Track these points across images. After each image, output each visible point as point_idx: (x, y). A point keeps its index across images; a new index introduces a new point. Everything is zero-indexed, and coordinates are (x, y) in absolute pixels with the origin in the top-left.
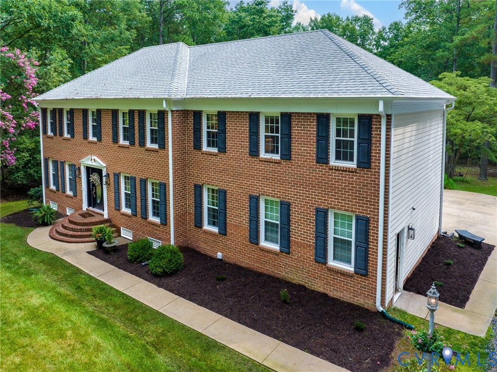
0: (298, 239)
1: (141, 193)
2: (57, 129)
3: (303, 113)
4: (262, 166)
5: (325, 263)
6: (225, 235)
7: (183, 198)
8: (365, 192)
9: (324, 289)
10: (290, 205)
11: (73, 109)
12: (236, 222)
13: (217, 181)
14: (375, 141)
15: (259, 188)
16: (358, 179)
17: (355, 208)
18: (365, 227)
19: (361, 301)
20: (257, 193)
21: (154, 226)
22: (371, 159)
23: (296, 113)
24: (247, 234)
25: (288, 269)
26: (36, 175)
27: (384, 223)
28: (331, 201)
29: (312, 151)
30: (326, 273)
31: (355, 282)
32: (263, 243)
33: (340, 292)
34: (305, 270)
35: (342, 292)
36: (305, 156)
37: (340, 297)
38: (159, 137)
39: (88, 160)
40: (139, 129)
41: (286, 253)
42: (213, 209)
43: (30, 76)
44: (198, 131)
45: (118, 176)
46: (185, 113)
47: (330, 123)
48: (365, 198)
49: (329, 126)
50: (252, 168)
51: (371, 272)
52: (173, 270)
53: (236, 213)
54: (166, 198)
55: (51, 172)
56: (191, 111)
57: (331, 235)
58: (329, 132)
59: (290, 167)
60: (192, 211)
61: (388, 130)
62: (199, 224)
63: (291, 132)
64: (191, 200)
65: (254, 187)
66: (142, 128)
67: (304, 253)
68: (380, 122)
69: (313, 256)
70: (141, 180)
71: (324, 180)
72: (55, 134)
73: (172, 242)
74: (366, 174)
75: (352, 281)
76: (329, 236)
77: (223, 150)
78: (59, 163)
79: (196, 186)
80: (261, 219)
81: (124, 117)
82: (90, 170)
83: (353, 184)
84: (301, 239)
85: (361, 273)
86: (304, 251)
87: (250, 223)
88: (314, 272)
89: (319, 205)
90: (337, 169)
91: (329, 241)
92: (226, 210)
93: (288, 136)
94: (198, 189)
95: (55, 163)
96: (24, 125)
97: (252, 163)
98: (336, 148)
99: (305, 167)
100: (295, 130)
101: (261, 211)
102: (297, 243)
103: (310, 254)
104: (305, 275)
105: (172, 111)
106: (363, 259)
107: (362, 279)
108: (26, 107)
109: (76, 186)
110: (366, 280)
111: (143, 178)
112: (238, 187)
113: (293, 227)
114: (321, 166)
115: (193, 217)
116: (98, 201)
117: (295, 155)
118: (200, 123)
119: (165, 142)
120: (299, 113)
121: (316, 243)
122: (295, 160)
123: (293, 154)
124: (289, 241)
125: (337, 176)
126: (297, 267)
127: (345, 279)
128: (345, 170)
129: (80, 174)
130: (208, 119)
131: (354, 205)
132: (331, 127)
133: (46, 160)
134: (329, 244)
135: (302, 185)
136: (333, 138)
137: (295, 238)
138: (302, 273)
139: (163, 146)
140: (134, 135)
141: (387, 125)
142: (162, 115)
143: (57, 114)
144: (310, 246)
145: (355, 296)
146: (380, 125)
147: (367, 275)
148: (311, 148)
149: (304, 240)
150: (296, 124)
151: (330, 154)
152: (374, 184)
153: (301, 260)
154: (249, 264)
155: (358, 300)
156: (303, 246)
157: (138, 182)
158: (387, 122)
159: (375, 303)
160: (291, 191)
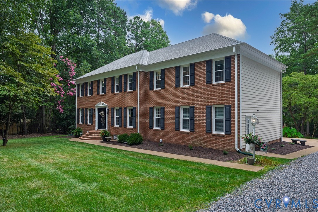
0: (198, 123)
1: (124, 115)
2: (84, 93)
3: (200, 62)
4: (181, 91)
5: (211, 133)
6: (164, 129)
7: (144, 114)
8: (229, 93)
9: (211, 146)
10: (194, 107)
11: (93, 81)
12: (169, 122)
13: (160, 103)
14: (233, 68)
15: (180, 103)
16: (226, 88)
17: (224, 102)
18: (229, 110)
19: (228, 148)
20: (179, 105)
21: (130, 130)
22: (231, 77)
23: (197, 63)
24: (174, 127)
25: (193, 140)
26: (71, 122)
27: (238, 106)
28: (213, 101)
29: (204, 79)
30: (212, 138)
31: (225, 139)
32: (182, 130)
33: (219, 146)
34: (202, 138)
35: (220, 146)
36: (201, 82)
37: (218, 148)
38: (133, 87)
39: (99, 104)
40: (124, 84)
41: (193, 132)
42: (158, 118)
43: (72, 70)
44: (152, 81)
45: (113, 109)
46: (146, 73)
47: (212, 64)
48: (229, 96)
49: (212, 65)
50: (177, 93)
51: (233, 132)
52: (138, 142)
53: (169, 117)
54: (136, 114)
55: (80, 115)
56: (149, 72)
57: (214, 119)
58: (212, 68)
59: (194, 89)
60: (148, 121)
61: (239, 61)
62: (151, 127)
63: (194, 72)
64: (148, 116)
65: (177, 103)
66: (126, 83)
67: (201, 130)
68: (235, 58)
69: (205, 131)
70: (124, 108)
71: (210, 92)
72: (83, 96)
73: (138, 132)
74: (229, 84)
75: (224, 139)
76: (213, 119)
77: (163, 88)
78: (85, 110)
79: (150, 108)
80: (181, 118)
81: (117, 80)
82: (100, 109)
83: (223, 91)
84: (199, 123)
85: (228, 133)
86: (201, 129)
87: (176, 121)
88: (206, 139)
89: (208, 104)
90: (216, 85)
91: (213, 122)
92: (164, 117)
93: (193, 74)
94: (151, 109)
95: (83, 110)
96: (68, 93)
97: (177, 91)
98: (216, 76)
99: (201, 87)
100: (197, 70)
101: (181, 114)
102: (198, 126)
103: (204, 130)
104: (201, 141)
105: (140, 71)
106: (229, 126)
107: (228, 137)
108: (69, 85)
109: (93, 119)
110: (230, 137)
111: (125, 107)
112: (170, 104)
113: (196, 118)
114: (208, 85)
115: (149, 124)
116: (103, 125)
117: (197, 82)
118: (153, 77)
119: (136, 87)
120: (198, 62)
121: (207, 124)
122: (196, 85)
123: (196, 83)
124: (194, 125)
125: (216, 88)
126: (198, 138)
127: (221, 139)
128: (219, 85)
129: (95, 112)
130: (157, 75)
131: (224, 101)
132: (213, 66)
133: (78, 110)
134: (213, 123)
135: (200, 96)
136: (214, 71)
137: (197, 123)
138: (200, 141)
139: (135, 89)
140: (122, 87)
141: (238, 59)
142: (135, 74)
143: (85, 86)
144: (204, 126)
145: (226, 146)
146: (235, 60)
147: (231, 134)
148: (204, 77)
149: (201, 124)
150: (197, 68)
151: (213, 79)
152: (233, 88)
153: (200, 134)
154: (175, 142)
155: (227, 148)
156: (200, 126)
157: (123, 110)
158: (238, 58)
159: (235, 147)
160: (195, 101)
